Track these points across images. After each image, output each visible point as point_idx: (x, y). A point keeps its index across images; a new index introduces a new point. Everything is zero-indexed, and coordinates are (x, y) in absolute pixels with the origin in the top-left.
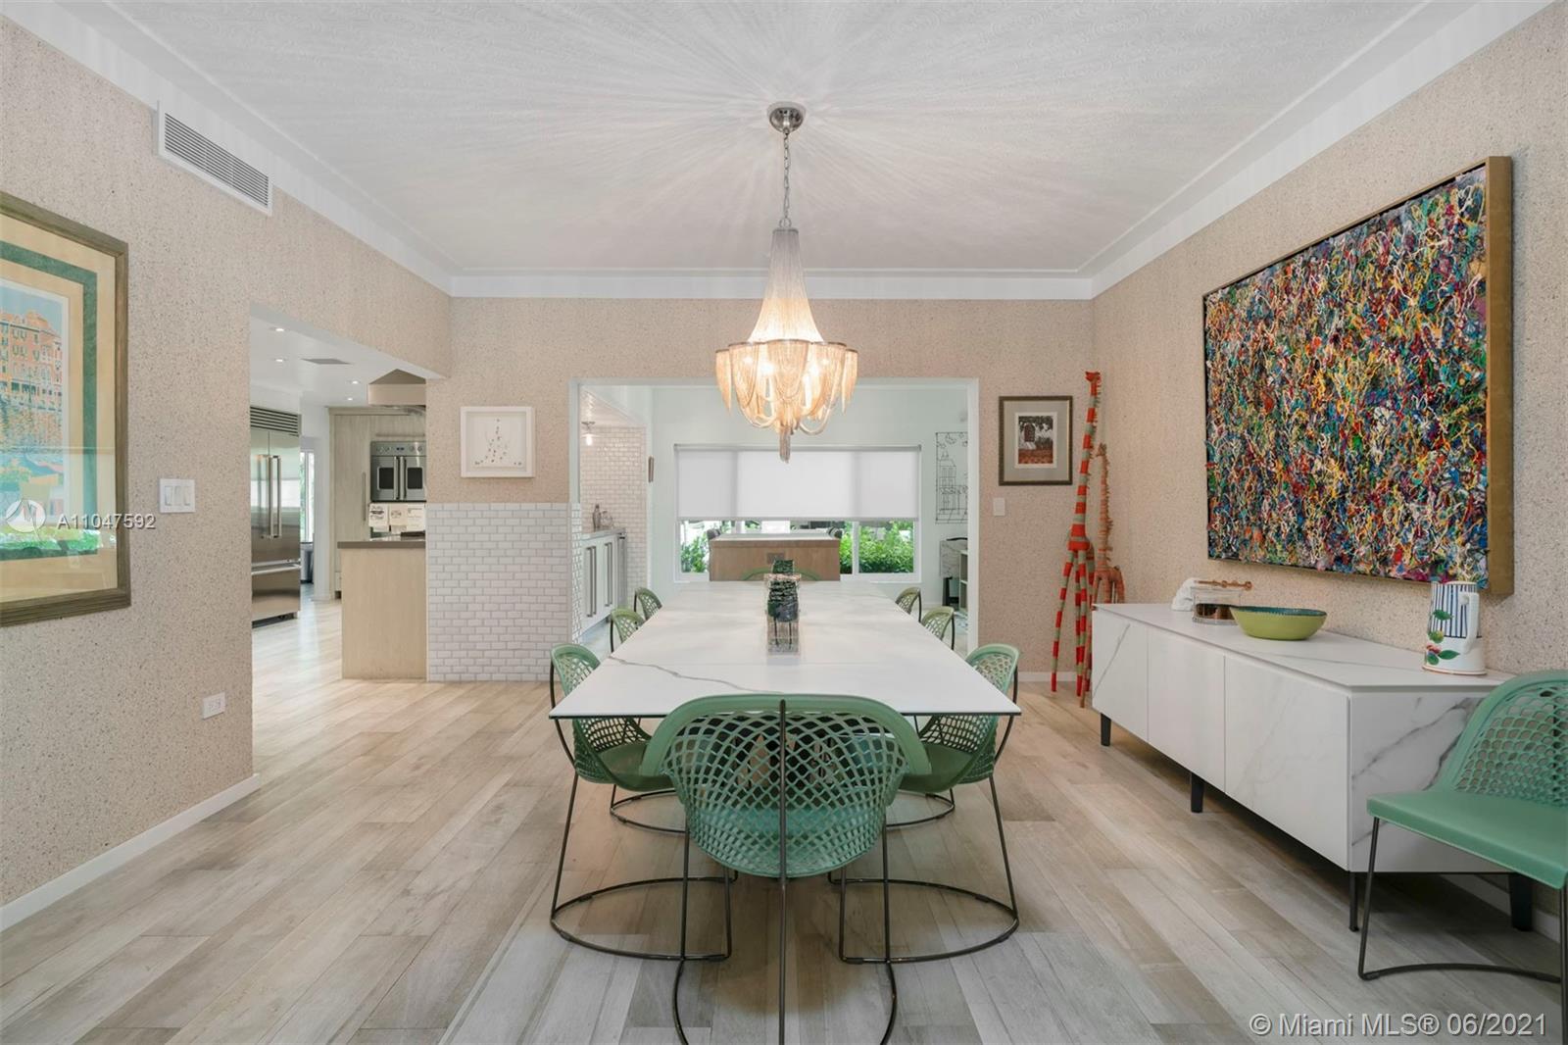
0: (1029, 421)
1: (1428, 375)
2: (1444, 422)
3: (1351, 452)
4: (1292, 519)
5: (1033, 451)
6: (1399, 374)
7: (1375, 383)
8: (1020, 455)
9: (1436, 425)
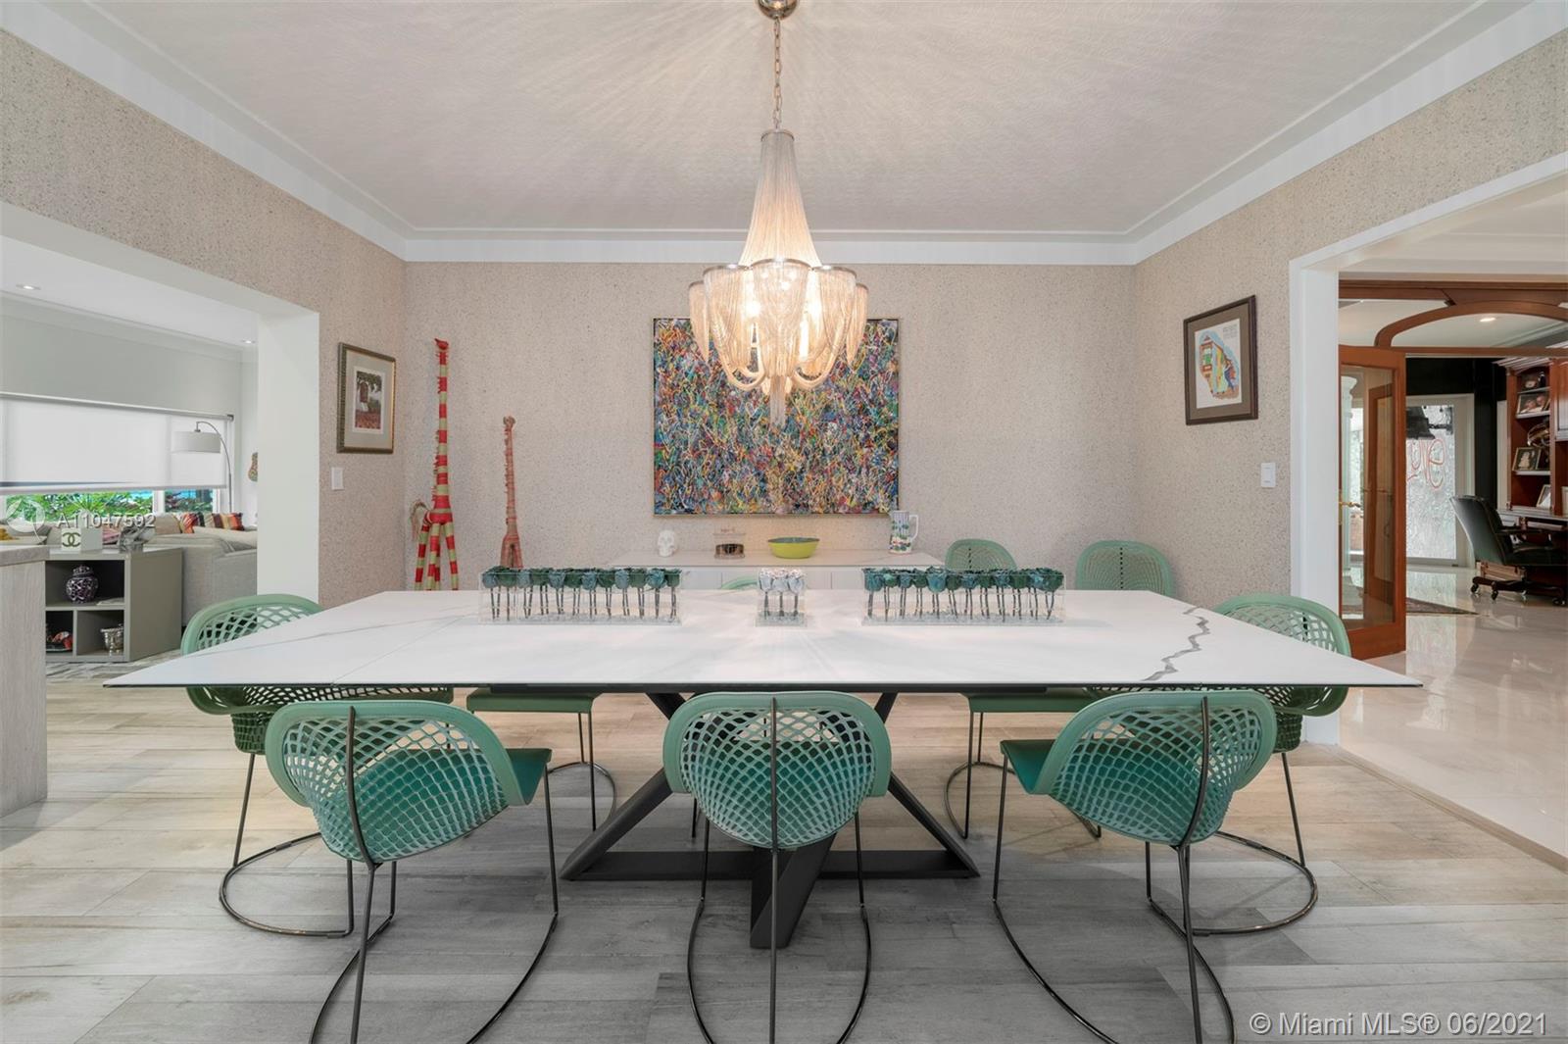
0: (364, 379)
1: (863, 410)
2: (873, 435)
3: (808, 445)
4: (755, 483)
5: (366, 413)
6: (843, 406)
7: (827, 408)
8: (357, 416)
9: (868, 436)
